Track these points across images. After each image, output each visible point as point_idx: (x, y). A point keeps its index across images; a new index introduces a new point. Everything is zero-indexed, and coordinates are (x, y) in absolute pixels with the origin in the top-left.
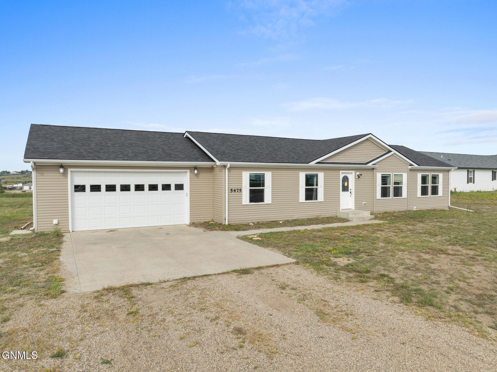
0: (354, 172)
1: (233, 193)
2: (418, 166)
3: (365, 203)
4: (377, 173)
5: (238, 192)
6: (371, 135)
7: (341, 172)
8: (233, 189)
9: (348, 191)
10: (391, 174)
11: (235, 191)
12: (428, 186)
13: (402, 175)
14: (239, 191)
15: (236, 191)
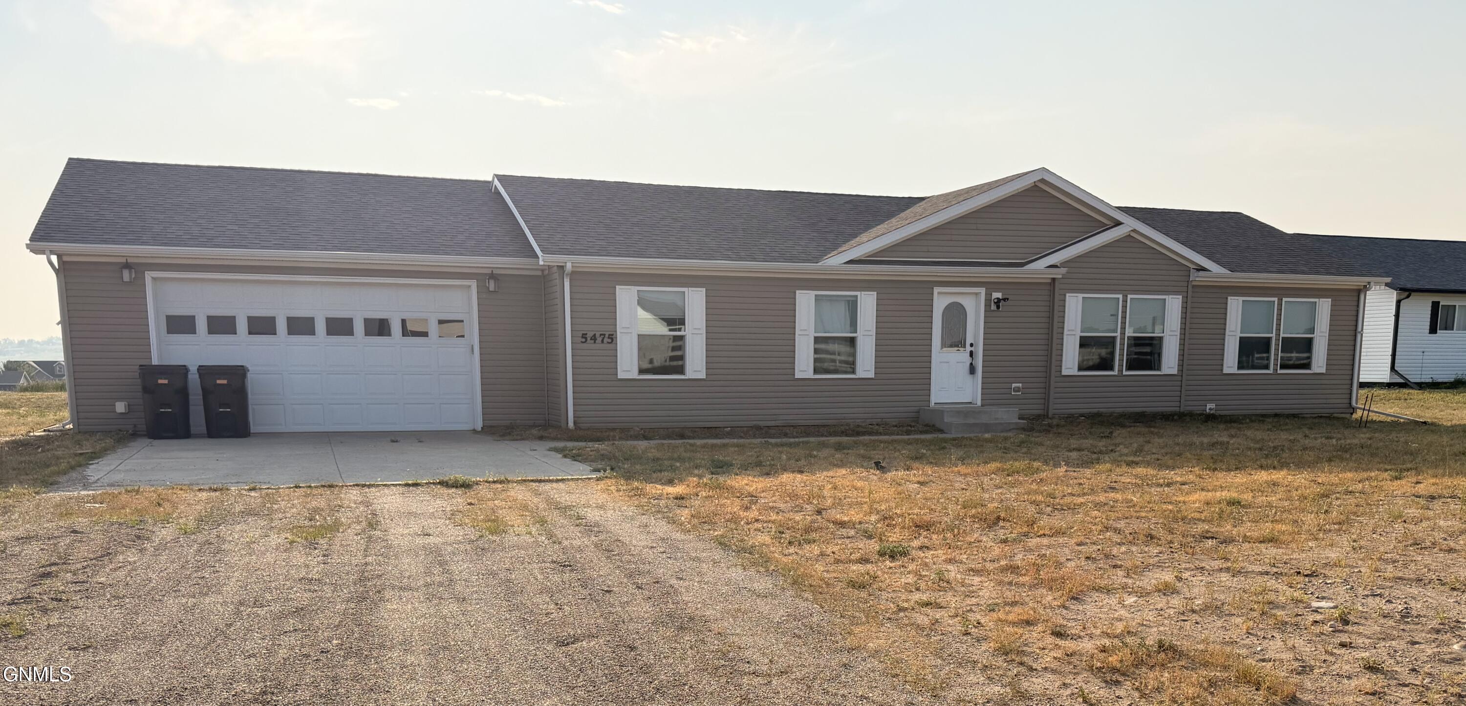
0: (982, 291)
1: (590, 345)
2: (1227, 272)
3: (1019, 385)
4: (1068, 295)
5: (602, 341)
7: (936, 290)
8: (590, 335)
9: (964, 349)
10: (1120, 297)
11: (594, 338)
12: (1270, 339)
13: (1164, 300)
14: (606, 340)
15: (599, 340)
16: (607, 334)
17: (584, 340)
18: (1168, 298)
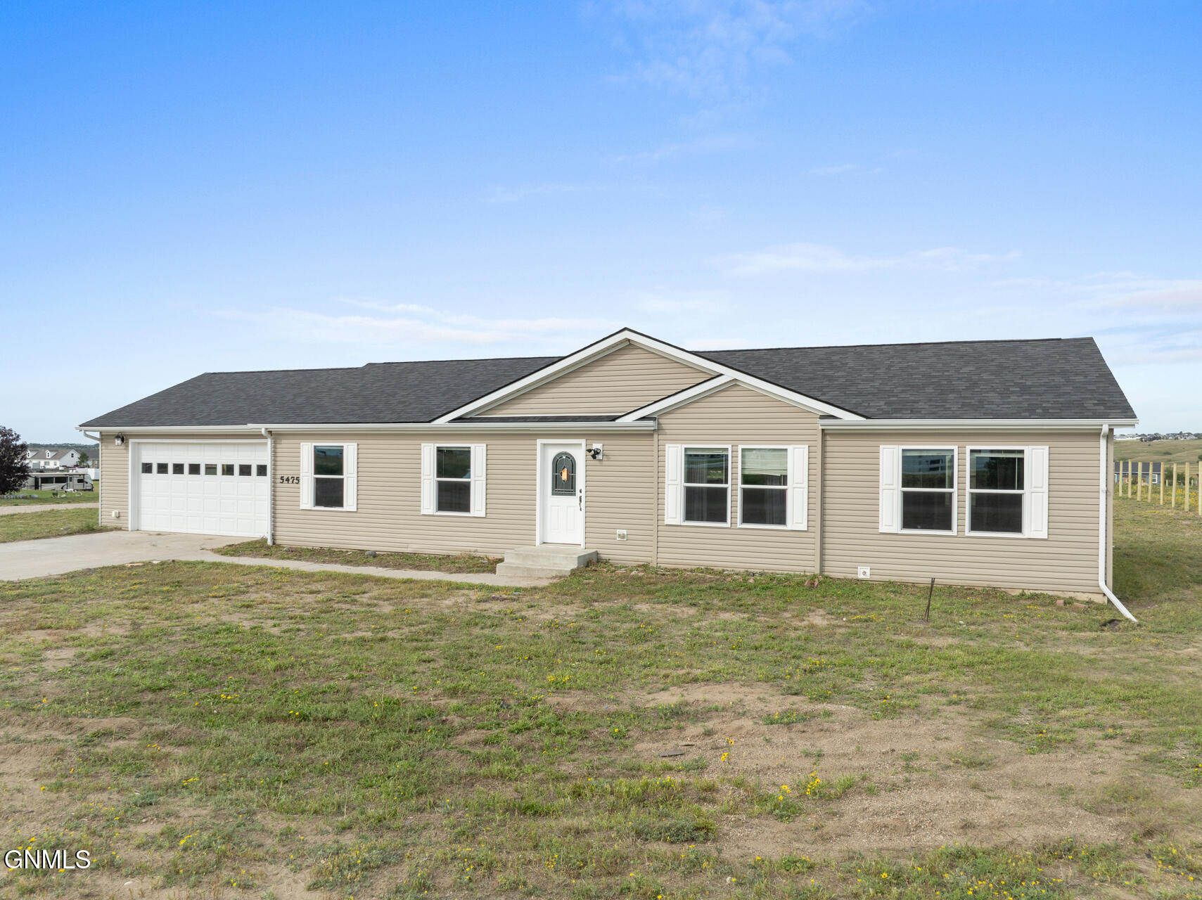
0: (583, 441)
1: (285, 484)
2: (865, 419)
3: (625, 532)
4: (667, 445)
5: (293, 482)
6: (626, 332)
7: (540, 442)
8: (285, 478)
9: (575, 495)
10: (729, 447)
11: (288, 480)
12: (951, 494)
13: (786, 450)
14: (295, 481)
15: (291, 480)
16: (295, 477)
17: (282, 481)
18: (790, 448)
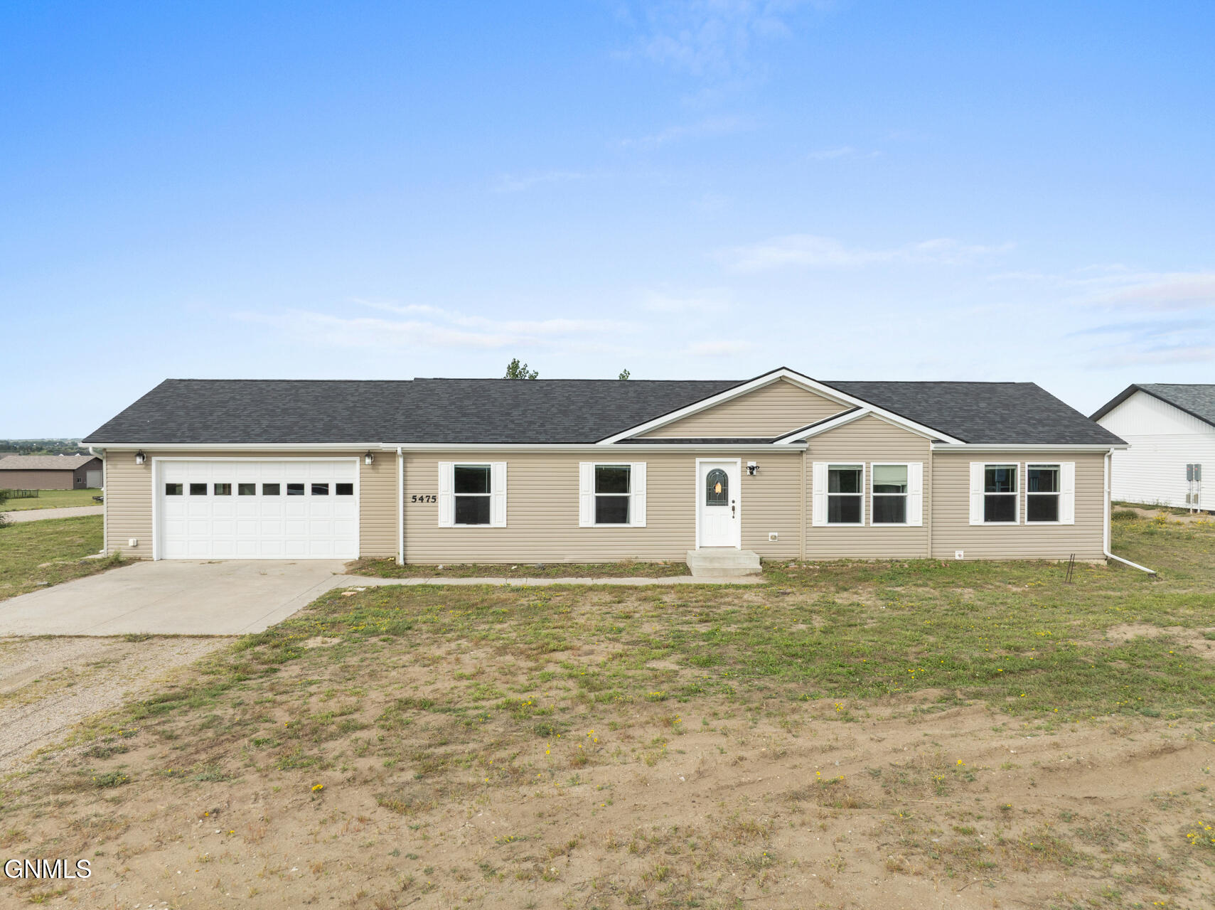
0: (739, 460)
1: (418, 503)
2: (964, 443)
3: (776, 534)
4: (814, 463)
5: (428, 501)
6: (784, 370)
7: (698, 460)
8: (418, 497)
9: (727, 505)
10: (864, 464)
11: (422, 499)
12: (1013, 496)
13: (906, 466)
14: (431, 500)
15: (425, 500)
16: (432, 496)
17: (414, 500)
18: (909, 464)
